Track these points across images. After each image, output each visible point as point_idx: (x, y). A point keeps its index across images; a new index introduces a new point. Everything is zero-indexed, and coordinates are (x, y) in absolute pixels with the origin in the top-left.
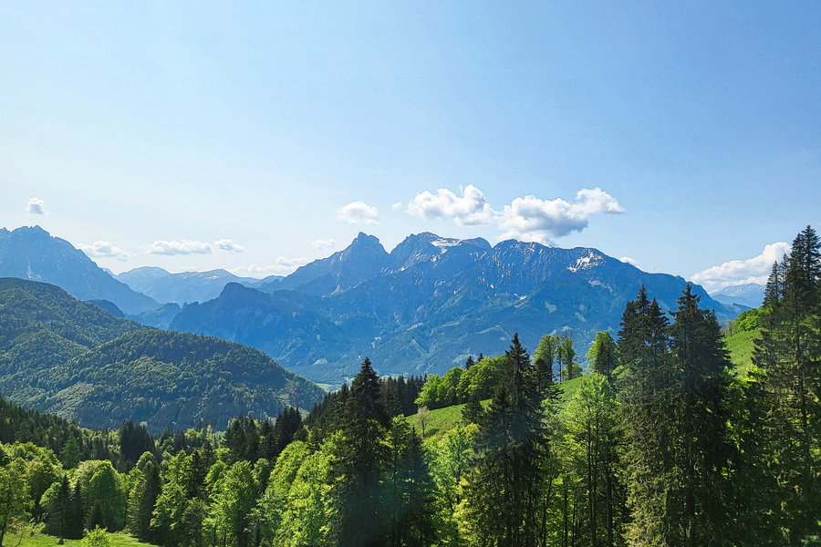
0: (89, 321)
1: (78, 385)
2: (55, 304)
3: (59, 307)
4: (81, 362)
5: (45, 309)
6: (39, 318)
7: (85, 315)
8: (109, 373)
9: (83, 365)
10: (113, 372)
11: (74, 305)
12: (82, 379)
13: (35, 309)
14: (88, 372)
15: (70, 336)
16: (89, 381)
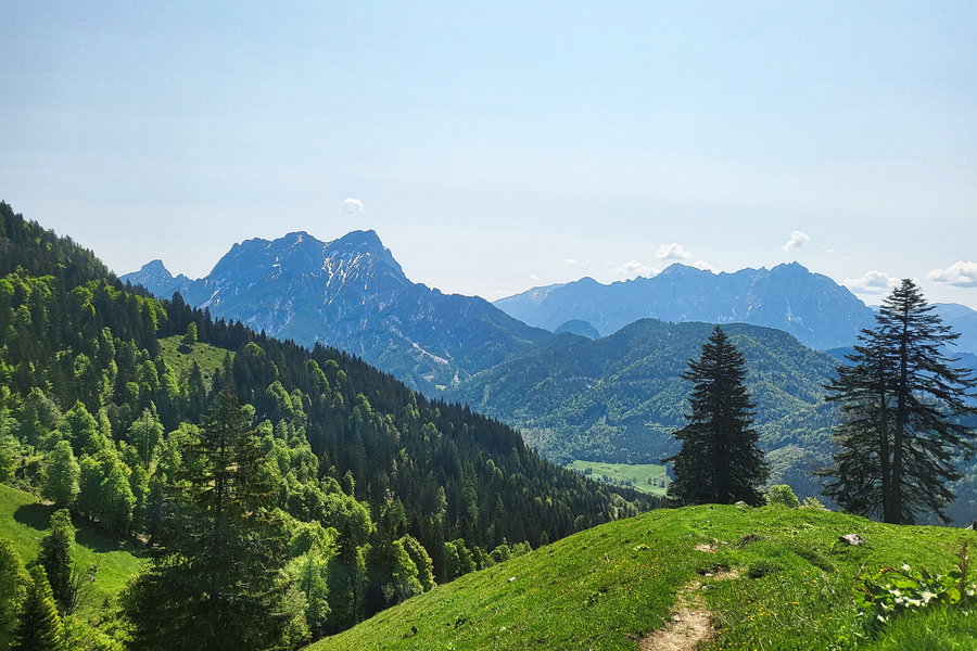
0: (820, 373)
1: (789, 448)
2: (782, 352)
3: (786, 355)
4: (793, 422)
5: (770, 358)
6: (761, 367)
7: (816, 366)
8: (822, 438)
9: (796, 424)
10: (827, 437)
11: (803, 354)
12: (794, 440)
13: (757, 358)
14: (800, 434)
15: (791, 390)
16: (801, 445)
